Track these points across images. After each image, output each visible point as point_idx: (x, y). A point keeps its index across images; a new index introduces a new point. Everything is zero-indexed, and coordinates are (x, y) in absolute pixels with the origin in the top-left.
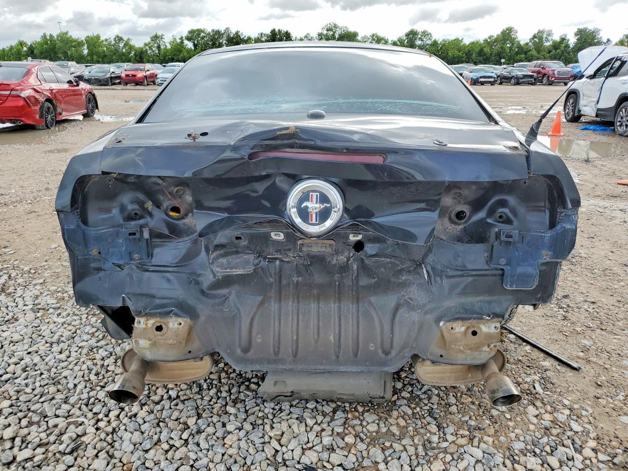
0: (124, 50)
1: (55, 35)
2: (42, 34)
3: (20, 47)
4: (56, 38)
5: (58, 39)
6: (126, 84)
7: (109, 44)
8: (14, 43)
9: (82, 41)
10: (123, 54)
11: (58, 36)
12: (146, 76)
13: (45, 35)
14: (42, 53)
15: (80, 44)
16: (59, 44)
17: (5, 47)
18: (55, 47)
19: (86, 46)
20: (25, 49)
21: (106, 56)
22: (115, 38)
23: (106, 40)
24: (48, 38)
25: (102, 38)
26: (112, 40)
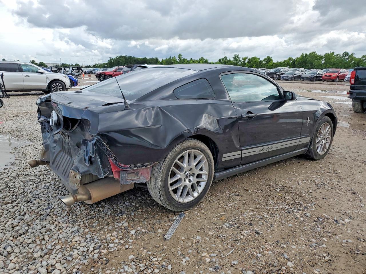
0: (347, 60)
1: (308, 54)
2: (302, 54)
3: (289, 61)
4: (308, 55)
5: (309, 56)
6: (325, 81)
7: (338, 57)
8: (287, 59)
9: (323, 56)
10: (347, 63)
11: (309, 54)
12: (338, 76)
13: (303, 54)
14: (299, 63)
15: (321, 58)
16: (309, 58)
17: (282, 61)
18: (306, 60)
19: (324, 59)
20: (291, 62)
21: (334, 64)
22: (344, 54)
23: (337, 55)
24: (304, 55)
25: (335, 54)
26: (341, 55)
